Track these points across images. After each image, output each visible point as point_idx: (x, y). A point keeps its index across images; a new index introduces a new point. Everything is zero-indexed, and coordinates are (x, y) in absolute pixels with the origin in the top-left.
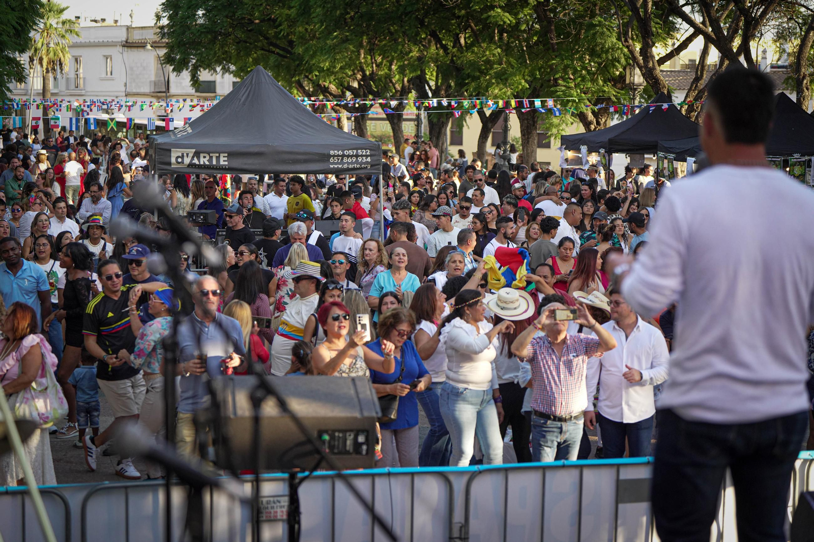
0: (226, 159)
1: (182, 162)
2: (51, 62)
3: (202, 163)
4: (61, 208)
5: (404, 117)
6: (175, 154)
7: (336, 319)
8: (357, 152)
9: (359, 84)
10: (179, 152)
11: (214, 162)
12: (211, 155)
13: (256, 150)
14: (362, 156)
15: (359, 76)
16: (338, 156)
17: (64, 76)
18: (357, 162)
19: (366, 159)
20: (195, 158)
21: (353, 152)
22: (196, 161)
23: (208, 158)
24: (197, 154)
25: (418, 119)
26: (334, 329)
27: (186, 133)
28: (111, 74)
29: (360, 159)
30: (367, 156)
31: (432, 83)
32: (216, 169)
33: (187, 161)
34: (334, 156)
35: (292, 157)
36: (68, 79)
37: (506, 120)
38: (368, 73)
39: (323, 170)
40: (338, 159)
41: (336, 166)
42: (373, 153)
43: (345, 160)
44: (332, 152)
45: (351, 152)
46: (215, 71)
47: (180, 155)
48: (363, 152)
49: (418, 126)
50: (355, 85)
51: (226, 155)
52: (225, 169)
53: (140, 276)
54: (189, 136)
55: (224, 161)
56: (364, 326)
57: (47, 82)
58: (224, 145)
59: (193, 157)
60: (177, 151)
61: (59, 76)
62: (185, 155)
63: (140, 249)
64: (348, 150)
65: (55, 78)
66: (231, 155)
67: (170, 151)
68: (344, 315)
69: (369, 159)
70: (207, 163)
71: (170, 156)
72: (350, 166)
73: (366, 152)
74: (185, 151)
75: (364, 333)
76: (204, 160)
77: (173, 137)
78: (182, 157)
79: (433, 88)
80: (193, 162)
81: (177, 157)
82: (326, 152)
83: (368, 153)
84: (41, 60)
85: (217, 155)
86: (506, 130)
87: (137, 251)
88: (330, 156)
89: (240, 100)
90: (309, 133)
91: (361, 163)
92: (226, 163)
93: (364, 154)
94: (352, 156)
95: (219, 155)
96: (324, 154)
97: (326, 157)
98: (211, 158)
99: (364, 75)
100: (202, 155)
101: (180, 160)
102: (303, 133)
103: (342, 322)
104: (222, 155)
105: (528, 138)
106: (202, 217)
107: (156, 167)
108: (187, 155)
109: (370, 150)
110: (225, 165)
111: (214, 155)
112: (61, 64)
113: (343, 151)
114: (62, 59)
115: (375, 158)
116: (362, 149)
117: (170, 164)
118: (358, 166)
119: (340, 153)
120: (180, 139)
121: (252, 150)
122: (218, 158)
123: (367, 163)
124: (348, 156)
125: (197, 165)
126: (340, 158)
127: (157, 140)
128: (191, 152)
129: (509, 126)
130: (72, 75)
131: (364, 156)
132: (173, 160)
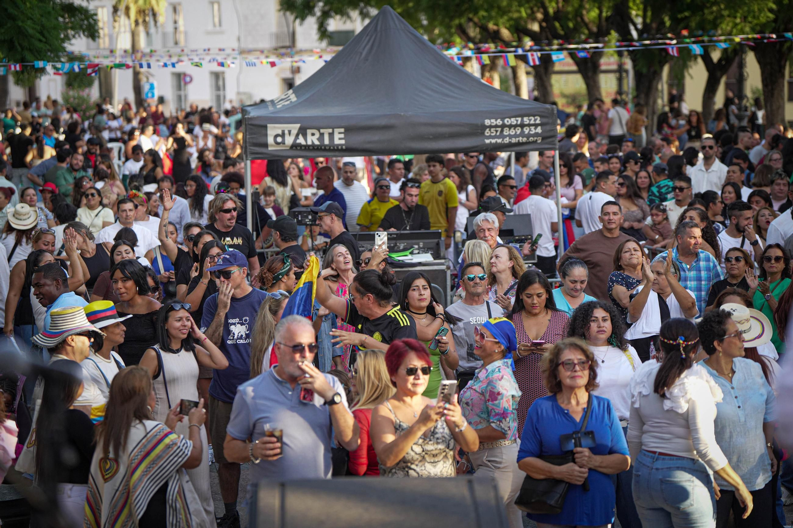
0: (342, 136)
1: (283, 143)
2: (141, 12)
3: (309, 143)
4: (126, 210)
5: (603, 68)
6: (273, 130)
8: (522, 120)
9: (541, 27)
10: (279, 128)
11: (327, 142)
12: (322, 131)
13: (384, 122)
14: (529, 125)
15: (540, 16)
16: (496, 126)
17: (160, 30)
18: (522, 134)
19: (535, 129)
20: (301, 137)
21: (517, 121)
22: (301, 140)
23: (317, 135)
24: (303, 131)
25: (620, 71)
27: (288, 102)
28: (220, 25)
29: (526, 130)
30: (536, 126)
31: (639, 21)
32: (330, 150)
33: (289, 140)
34: (490, 127)
35: (433, 130)
36: (164, 35)
37: (741, 65)
38: (551, 11)
39: (477, 147)
40: (497, 131)
41: (493, 141)
42: (545, 120)
43: (506, 132)
44: (487, 122)
45: (513, 121)
46: (349, 17)
47: (280, 132)
48: (530, 120)
49: (620, 80)
50: (535, 27)
51: (342, 130)
52: (342, 150)
54: (293, 107)
55: (340, 139)
57: (136, 38)
58: (337, 117)
59: (297, 135)
60: (275, 127)
61: (152, 30)
62: (286, 132)
64: (510, 118)
65: (148, 34)
66: (349, 130)
67: (266, 127)
69: (539, 130)
70: (317, 143)
71: (266, 135)
72: (514, 140)
73: (535, 120)
74: (286, 127)
76: (312, 139)
77: (271, 108)
78: (283, 135)
79: (640, 26)
80: (298, 141)
81: (276, 136)
82: (479, 122)
83: (538, 122)
84: (127, 9)
85: (330, 131)
86: (741, 79)
87: (224, 259)
88: (486, 127)
89: (361, 53)
90: (455, 95)
91: (529, 136)
92: (343, 142)
93: (532, 122)
94: (515, 126)
95: (333, 131)
96: (477, 125)
97: (479, 130)
98: (322, 135)
99: (546, 13)
100: (309, 132)
101: (279, 139)
102: (448, 96)
104: (337, 131)
105: (772, 89)
106: (310, 217)
107: (248, 150)
108: (290, 132)
109: (540, 116)
110: (342, 145)
111: (326, 132)
112: (154, 15)
113: (503, 119)
114: (156, 8)
115: (548, 128)
116: (528, 115)
117: (266, 145)
118: (525, 140)
119: (499, 122)
120: (280, 111)
121: (377, 122)
122: (331, 135)
123: (536, 135)
124: (510, 126)
125: (304, 146)
126: (499, 129)
127: (249, 113)
128: (294, 128)
129: (745, 74)
130: (170, 28)
131: (532, 125)
132: (270, 140)
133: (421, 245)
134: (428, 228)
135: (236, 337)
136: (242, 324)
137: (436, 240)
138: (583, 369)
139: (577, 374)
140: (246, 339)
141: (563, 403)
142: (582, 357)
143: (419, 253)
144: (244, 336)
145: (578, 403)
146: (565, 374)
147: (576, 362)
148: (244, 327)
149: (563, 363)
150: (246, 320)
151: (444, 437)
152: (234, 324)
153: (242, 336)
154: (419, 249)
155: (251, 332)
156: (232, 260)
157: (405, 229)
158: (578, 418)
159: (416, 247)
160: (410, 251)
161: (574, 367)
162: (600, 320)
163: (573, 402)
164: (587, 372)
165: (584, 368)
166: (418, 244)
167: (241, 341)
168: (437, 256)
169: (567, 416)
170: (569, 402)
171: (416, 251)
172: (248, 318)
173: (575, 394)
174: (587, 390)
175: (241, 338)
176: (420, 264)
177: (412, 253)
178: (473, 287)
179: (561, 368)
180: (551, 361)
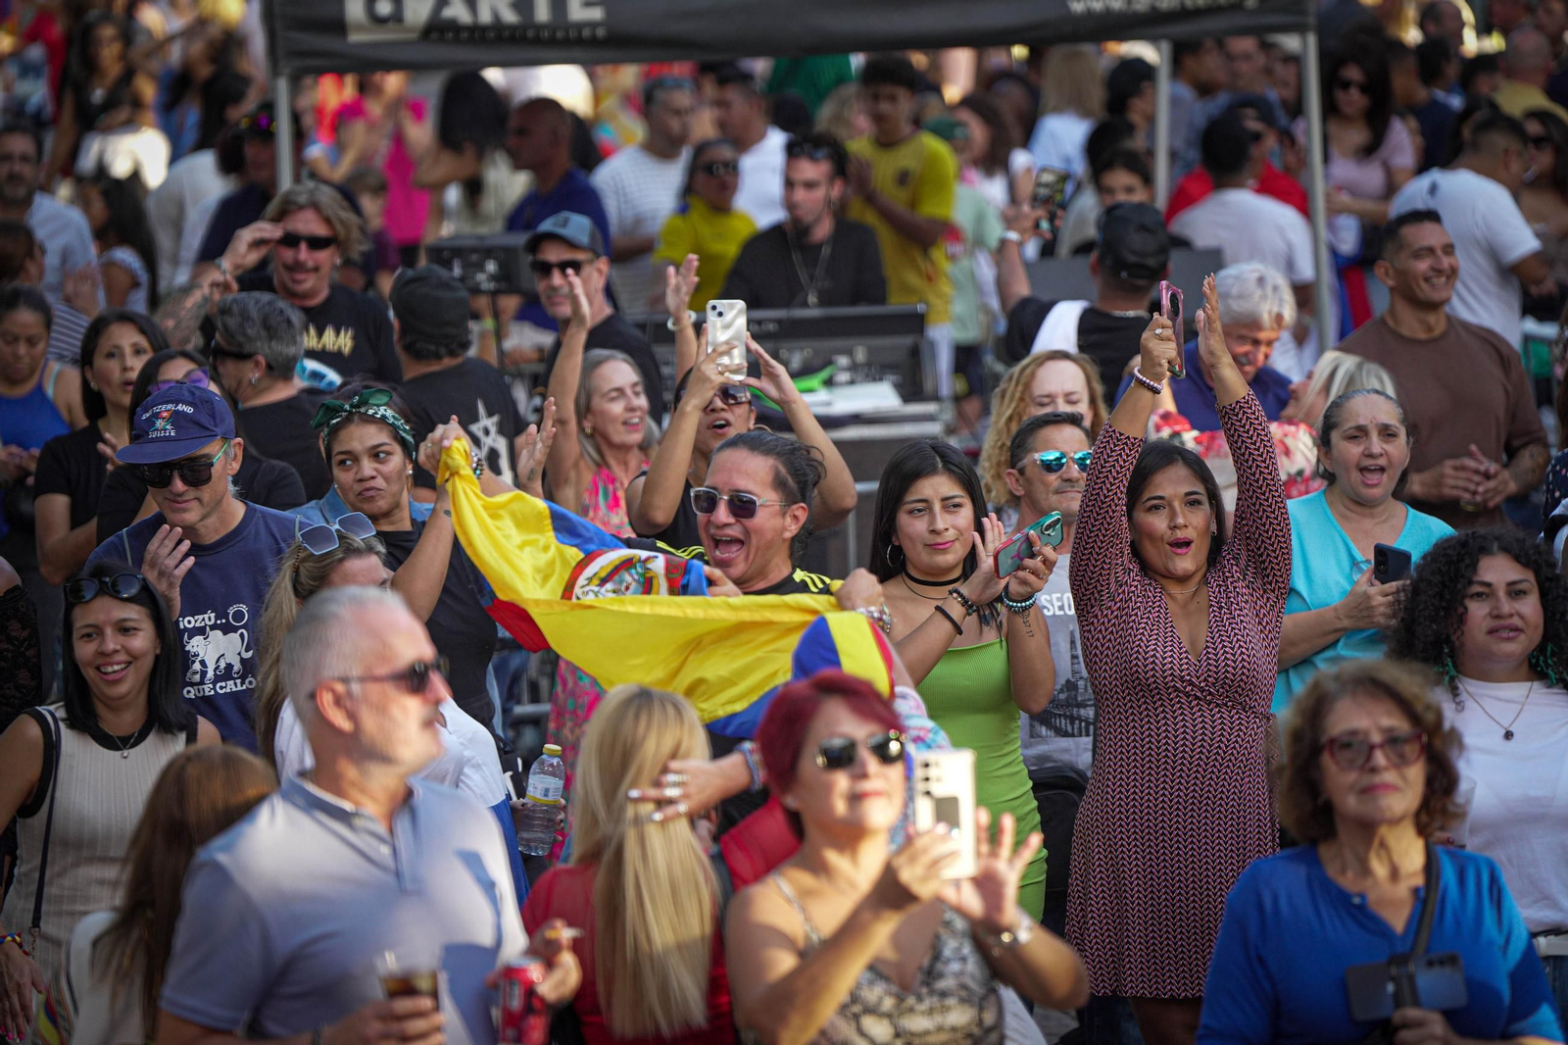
7: (842, 758)
26: (829, 808)
39: (1041, 25)
52: (594, 43)
53: (211, 521)
56: (946, 810)
63: (189, 410)
68: (879, 738)
75: (945, 838)
87: (176, 418)
103: (864, 776)
106: (493, 266)
107: (281, 44)
117: (340, 29)
133: (861, 355)
134: (881, 299)
135: (210, 674)
136: (227, 629)
137: (907, 341)
138: (1401, 762)
139: (1377, 779)
140: (243, 678)
141: (1343, 871)
142: (1394, 721)
143: (852, 382)
144: (237, 666)
145: (1395, 874)
146: (1340, 779)
147: (1376, 738)
148: (235, 637)
149: (1332, 741)
150: (239, 616)
151: (964, 987)
152: (201, 631)
153: (229, 666)
154: (853, 367)
155: (257, 652)
156: (205, 420)
157: (805, 305)
158: (1398, 920)
159: (843, 361)
160: (824, 374)
161: (1369, 756)
162: (1502, 594)
163: (1380, 869)
164: (1416, 773)
165: (1402, 757)
166: (849, 353)
167: (230, 686)
168: (912, 391)
169: (1360, 914)
170: (1366, 871)
171: (843, 377)
172: (244, 608)
173: (1383, 845)
174: (1422, 830)
175: (227, 674)
176: (857, 419)
177: (829, 383)
178: (1058, 492)
179: (1326, 759)
180: (1296, 736)
